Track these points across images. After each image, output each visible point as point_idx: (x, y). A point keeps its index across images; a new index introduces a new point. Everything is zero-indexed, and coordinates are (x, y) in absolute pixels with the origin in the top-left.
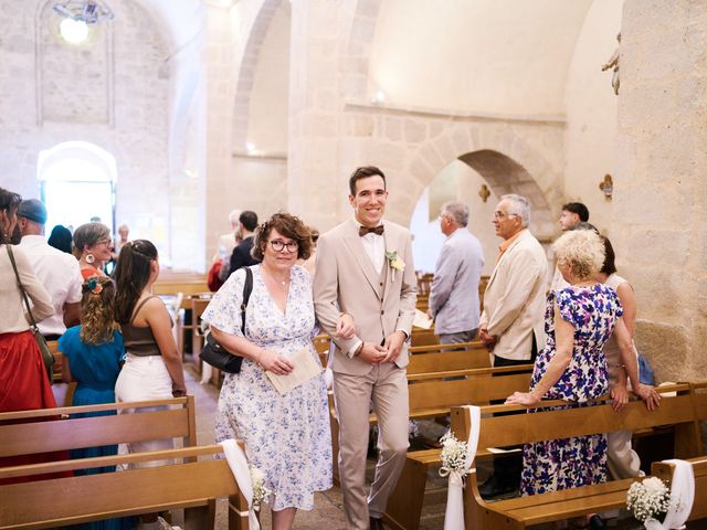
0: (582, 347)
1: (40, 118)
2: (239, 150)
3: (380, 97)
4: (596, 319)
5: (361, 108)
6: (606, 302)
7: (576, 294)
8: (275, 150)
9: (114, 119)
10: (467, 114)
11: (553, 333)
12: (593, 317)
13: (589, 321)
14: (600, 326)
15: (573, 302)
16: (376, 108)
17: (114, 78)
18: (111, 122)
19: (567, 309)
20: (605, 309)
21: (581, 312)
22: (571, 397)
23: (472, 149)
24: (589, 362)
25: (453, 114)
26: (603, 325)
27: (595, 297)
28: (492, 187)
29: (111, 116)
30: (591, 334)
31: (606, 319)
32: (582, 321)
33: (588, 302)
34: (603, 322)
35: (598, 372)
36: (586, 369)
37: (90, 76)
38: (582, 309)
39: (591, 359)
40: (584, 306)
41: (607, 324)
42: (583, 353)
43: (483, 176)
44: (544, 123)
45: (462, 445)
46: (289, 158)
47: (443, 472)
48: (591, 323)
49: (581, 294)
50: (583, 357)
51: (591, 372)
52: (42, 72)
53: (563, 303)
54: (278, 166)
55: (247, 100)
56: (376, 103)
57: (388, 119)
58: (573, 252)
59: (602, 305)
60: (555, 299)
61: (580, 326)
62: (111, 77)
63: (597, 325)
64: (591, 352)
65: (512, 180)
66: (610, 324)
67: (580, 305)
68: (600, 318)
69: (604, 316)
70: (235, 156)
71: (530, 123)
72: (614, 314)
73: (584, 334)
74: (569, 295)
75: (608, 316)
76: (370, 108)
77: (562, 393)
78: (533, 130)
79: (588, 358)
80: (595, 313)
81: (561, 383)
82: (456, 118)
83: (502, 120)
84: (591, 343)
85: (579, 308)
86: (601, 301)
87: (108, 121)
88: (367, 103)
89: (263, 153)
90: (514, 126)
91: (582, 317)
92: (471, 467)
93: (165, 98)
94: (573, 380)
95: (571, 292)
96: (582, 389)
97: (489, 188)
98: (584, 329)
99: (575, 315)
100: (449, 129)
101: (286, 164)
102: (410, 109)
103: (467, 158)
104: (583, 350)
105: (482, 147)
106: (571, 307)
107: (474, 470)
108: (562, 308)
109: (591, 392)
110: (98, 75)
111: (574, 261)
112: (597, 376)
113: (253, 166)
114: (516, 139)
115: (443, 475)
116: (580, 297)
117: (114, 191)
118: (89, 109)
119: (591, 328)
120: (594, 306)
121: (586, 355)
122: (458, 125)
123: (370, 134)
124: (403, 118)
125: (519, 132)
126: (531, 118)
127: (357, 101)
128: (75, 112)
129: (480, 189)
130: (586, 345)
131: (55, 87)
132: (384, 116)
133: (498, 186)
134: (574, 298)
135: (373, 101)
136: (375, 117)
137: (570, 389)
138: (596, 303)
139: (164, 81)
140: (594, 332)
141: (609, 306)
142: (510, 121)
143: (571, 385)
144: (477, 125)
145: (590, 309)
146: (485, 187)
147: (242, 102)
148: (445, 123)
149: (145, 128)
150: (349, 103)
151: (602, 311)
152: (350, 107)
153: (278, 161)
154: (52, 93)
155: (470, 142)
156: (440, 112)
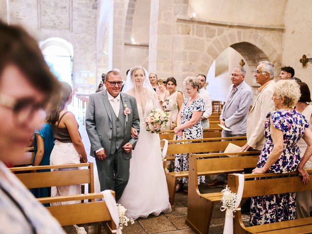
0: (286, 144)
1: (39, 27)
2: (128, 42)
3: (194, 15)
4: (294, 128)
5: (184, 21)
6: (299, 119)
7: (283, 114)
8: (144, 42)
9: (72, 28)
10: (236, 25)
11: (270, 137)
12: (293, 126)
13: (290, 128)
14: (296, 132)
15: (281, 118)
16: (192, 21)
17: (72, 8)
18: (71, 29)
19: (277, 122)
20: (298, 123)
21: (286, 124)
22: (279, 172)
23: (237, 42)
24: (290, 153)
25: (229, 24)
26: (298, 132)
27: (293, 116)
28: (246, 60)
29: (71, 26)
30: (291, 136)
31: (300, 128)
32: (286, 129)
33: (290, 118)
34: (298, 130)
35: (295, 158)
36: (288, 156)
37: (62, 8)
38: (286, 122)
39: (291, 151)
40: (288, 120)
41: (300, 131)
42: (287, 148)
43: (242, 55)
44: (274, 29)
45: (233, 195)
46: (150, 45)
47: (223, 208)
48: (292, 130)
49: (286, 114)
50: (287, 150)
51: (291, 158)
52: (40, 5)
53: (275, 119)
54: (145, 49)
55: (131, 18)
56: (192, 18)
57: (197, 26)
58: (285, 92)
59: (297, 120)
60: (271, 117)
61: (286, 131)
62: (71, 8)
63: (295, 131)
64: (291, 147)
65: (256, 57)
66: (302, 132)
67: (285, 120)
68: (296, 128)
69: (299, 126)
70: (126, 44)
71: (266, 29)
72: (304, 126)
73: (288, 136)
74: (279, 115)
75: (300, 126)
76: (189, 21)
77: (274, 170)
78: (268, 33)
79: (289, 150)
80: (294, 124)
81: (274, 165)
82: (231, 26)
83: (252, 28)
84: (291, 142)
85: (284, 121)
86: (296, 118)
87: (69, 29)
88: (188, 19)
89: (138, 43)
90: (258, 31)
91: (287, 126)
92: (239, 207)
93: (95, 18)
94: (280, 163)
95: (280, 113)
96: (286, 167)
97: (245, 61)
98: (288, 133)
99: (282, 125)
100: (227, 32)
101: (148, 49)
102: (208, 22)
103: (235, 46)
104: (287, 146)
105: (242, 41)
106: (280, 121)
107: (240, 209)
108: (274, 122)
109: (290, 169)
110: (65, 7)
111: (286, 97)
112: (294, 160)
113: (134, 49)
114: (259, 37)
115: (222, 210)
116: (285, 115)
117: (72, 60)
118: (61, 23)
119: (291, 133)
120: (293, 120)
121: (288, 148)
122: (231, 30)
123: (189, 34)
124: (205, 26)
125: (261, 34)
126: (267, 27)
127: (183, 17)
128: (55, 24)
129: (240, 61)
130: (289, 143)
131: (46, 13)
132: (196, 25)
133: (249, 60)
134: (282, 116)
135: (191, 17)
136: (191, 25)
137: (279, 168)
138: (294, 119)
139: (95, 10)
140: (293, 135)
141: (301, 121)
142: (257, 28)
143: (279, 165)
144: (240, 30)
145: (291, 122)
146: (243, 61)
147: (129, 19)
148: (225, 29)
149: (86, 32)
150: (179, 18)
151: (297, 124)
152: (179, 20)
153: (145, 47)
154: (45, 15)
155: (237, 38)
156: (223, 23)
